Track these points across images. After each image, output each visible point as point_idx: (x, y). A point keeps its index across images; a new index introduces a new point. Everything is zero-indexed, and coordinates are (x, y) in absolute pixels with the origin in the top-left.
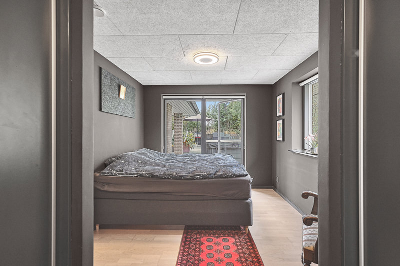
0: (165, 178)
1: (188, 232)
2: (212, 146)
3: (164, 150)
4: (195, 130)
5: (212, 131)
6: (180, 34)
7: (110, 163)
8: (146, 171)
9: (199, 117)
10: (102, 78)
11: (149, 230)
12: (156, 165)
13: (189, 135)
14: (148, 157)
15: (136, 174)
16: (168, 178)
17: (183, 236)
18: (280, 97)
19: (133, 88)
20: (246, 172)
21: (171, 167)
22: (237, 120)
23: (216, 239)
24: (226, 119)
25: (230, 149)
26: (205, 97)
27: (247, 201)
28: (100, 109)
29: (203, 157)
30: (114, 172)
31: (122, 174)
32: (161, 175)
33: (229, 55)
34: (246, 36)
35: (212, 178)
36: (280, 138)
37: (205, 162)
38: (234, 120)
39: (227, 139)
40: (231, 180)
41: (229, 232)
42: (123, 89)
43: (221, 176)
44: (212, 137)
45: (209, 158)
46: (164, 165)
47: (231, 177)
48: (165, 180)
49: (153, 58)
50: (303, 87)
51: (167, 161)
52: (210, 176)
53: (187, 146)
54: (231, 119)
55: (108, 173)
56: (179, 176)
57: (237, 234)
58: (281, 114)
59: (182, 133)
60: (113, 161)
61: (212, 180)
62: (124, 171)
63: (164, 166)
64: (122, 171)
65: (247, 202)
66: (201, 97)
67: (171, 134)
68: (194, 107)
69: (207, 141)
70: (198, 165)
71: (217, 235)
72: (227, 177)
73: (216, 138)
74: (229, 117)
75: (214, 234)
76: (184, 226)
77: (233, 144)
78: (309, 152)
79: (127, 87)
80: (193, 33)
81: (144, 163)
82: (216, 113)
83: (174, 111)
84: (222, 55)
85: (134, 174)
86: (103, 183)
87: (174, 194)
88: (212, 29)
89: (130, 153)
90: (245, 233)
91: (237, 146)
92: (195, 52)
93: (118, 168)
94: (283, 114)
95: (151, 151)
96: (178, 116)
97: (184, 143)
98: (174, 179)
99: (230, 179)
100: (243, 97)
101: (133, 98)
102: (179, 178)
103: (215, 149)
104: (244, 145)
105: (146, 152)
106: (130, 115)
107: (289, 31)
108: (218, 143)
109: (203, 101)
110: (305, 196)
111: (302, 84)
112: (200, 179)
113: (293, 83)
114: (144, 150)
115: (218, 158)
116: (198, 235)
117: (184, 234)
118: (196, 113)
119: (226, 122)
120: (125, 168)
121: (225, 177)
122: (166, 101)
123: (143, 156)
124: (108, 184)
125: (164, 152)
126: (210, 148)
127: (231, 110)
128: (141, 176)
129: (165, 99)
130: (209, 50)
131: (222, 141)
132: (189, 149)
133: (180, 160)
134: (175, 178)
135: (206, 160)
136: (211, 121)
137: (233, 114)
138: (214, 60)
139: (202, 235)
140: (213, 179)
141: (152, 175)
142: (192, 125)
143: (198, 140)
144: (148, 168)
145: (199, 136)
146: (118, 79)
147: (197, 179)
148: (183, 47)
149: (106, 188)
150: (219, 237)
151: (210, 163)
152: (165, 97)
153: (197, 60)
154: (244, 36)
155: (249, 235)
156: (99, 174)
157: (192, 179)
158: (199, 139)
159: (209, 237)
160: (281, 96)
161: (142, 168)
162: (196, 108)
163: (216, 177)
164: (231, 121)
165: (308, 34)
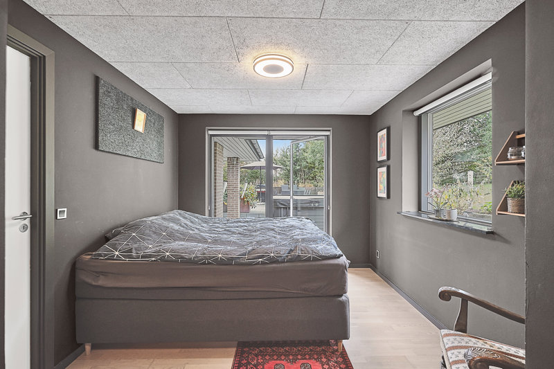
0: (204, 264)
1: (243, 352)
2: (282, 204)
3: (210, 211)
4: (258, 181)
5: (281, 183)
6: (230, 15)
7: (114, 236)
8: (172, 251)
9: (263, 163)
10: (101, 95)
11: (178, 350)
12: (192, 239)
13: (248, 188)
14: (180, 225)
15: (154, 256)
16: (209, 263)
17: (235, 360)
18: (382, 134)
19: (160, 117)
20: (339, 252)
21: (215, 241)
22: (314, 168)
23: (289, 364)
24: (299, 167)
25: (307, 209)
26: (272, 133)
27: (341, 299)
28: (96, 147)
29: (269, 225)
30: (117, 253)
31: (130, 257)
32: (197, 257)
33: (310, 62)
34: (341, 22)
35: (284, 262)
36: (382, 194)
37: (271, 233)
38: (311, 168)
39: (302, 194)
40: (315, 265)
41: (311, 350)
42: (141, 116)
43: (298, 259)
44: (280, 191)
45: (278, 225)
46: (204, 238)
47: (315, 259)
48: (204, 266)
49: (188, 65)
50: (419, 117)
51: (210, 231)
52: (280, 259)
53: (245, 203)
54: (306, 167)
55: (106, 255)
56: (228, 259)
57: (324, 352)
58: (385, 158)
59: (239, 186)
60: (119, 233)
61: (282, 265)
62: (134, 251)
63: (204, 241)
64: (130, 251)
65: (340, 301)
66: (266, 133)
67: (222, 187)
68: (255, 149)
69: (275, 197)
70: (261, 239)
71: (291, 357)
72: (308, 260)
73: (287, 193)
74: (304, 164)
75: (287, 355)
76: (236, 342)
77: (311, 202)
78: (434, 216)
79: (149, 113)
80: (252, 15)
81: (172, 236)
82: (286, 159)
83: (226, 154)
84: (299, 61)
85: (150, 256)
86: (96, 272)
87: (219, 289)
88: (284, 5)
89: (151, 218)
90: (337, 351)
91: (317, 205)
92: (255, 54)
93: (124, 245)
94: (388, 158)
95: (187, 214)
96: (232, 161)
97: (242, 200)
98: (220, 264)
99: (314, 263)
100: (328, 133)
101: (160, 131)
102: (228, 262)
103: (286, 208)
104: (329, 204)
105: (178, 217)
106: (154, 156)
107: (412, 17)
108: (289, 200)
109: (269, 138)
110: (445, 296)
111: (417, 113)
112: (263, 263)
113: (404, 111)
114: (176, 214)
115: (292, 226)
116: (260, 357)
117: (235, 356)
118: (259, 157)
119: (300, 170)
120: (135, 246)
121: (306, 260)
122: (214, 139)
123: (171, 224)
124: (104, 274)
125: (210, 215)
126: (278, 208)
127: (306, 154)
128: (163, 259)
129: (212, 135)
130: (278, 51)
131: (295, 197)
132: (249, 208)
133: (232, 229)
134: (221, 262)
135: (273, 230)
136: (279, 169)
137: (309, 161)
138: (287, 69)
139: (267, 357)
140: (286, 264)
141: (182, 257)
142: (252, 175)
143: (261, 196)
144: (176, 245)
145: (263, 190)
146: (132, 99)
147: (258, 263)
148: (236, 44)
149: (102, 282)
150: (294, 361)
151: (279, 234)
152: (211, 132)
153: (260, 68)
154: (338, 23)
155: (344, 355)
156: (90, 257)
157: (250, 264)
158: (263, 193)
159: (278, 362)
160: (385, 131)
161: (167, 246)
162: (258, 151)
163: (290, 261)
164: (306, 170)
165: (442, 24)
